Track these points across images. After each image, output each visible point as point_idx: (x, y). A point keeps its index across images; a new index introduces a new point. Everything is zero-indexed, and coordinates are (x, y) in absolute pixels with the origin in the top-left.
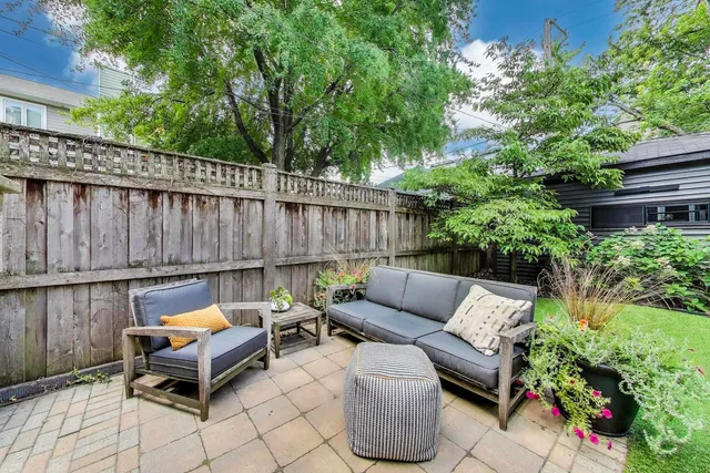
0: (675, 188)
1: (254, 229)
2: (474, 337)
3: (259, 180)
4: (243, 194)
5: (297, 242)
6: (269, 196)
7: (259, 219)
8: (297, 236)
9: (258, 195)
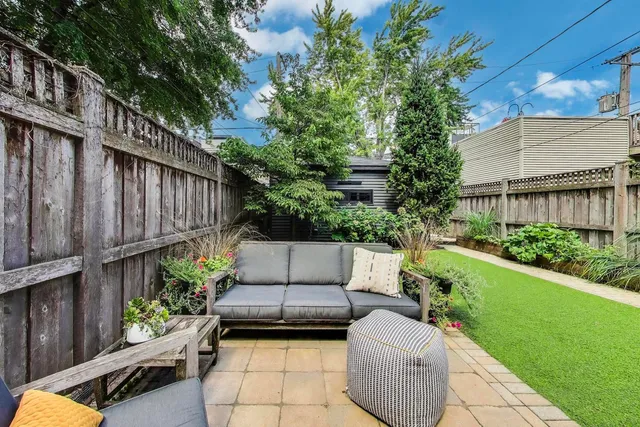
0: (360, 183)
1: (56, 195)
2: (386, 287)
3: (70, 94)
4: (37, 115)
5: (132, 220)
6: (91, 132)
7: (68, 177)
8: (131, 209)
9: (69, 124)
